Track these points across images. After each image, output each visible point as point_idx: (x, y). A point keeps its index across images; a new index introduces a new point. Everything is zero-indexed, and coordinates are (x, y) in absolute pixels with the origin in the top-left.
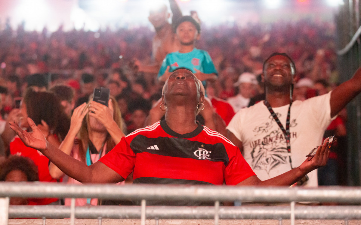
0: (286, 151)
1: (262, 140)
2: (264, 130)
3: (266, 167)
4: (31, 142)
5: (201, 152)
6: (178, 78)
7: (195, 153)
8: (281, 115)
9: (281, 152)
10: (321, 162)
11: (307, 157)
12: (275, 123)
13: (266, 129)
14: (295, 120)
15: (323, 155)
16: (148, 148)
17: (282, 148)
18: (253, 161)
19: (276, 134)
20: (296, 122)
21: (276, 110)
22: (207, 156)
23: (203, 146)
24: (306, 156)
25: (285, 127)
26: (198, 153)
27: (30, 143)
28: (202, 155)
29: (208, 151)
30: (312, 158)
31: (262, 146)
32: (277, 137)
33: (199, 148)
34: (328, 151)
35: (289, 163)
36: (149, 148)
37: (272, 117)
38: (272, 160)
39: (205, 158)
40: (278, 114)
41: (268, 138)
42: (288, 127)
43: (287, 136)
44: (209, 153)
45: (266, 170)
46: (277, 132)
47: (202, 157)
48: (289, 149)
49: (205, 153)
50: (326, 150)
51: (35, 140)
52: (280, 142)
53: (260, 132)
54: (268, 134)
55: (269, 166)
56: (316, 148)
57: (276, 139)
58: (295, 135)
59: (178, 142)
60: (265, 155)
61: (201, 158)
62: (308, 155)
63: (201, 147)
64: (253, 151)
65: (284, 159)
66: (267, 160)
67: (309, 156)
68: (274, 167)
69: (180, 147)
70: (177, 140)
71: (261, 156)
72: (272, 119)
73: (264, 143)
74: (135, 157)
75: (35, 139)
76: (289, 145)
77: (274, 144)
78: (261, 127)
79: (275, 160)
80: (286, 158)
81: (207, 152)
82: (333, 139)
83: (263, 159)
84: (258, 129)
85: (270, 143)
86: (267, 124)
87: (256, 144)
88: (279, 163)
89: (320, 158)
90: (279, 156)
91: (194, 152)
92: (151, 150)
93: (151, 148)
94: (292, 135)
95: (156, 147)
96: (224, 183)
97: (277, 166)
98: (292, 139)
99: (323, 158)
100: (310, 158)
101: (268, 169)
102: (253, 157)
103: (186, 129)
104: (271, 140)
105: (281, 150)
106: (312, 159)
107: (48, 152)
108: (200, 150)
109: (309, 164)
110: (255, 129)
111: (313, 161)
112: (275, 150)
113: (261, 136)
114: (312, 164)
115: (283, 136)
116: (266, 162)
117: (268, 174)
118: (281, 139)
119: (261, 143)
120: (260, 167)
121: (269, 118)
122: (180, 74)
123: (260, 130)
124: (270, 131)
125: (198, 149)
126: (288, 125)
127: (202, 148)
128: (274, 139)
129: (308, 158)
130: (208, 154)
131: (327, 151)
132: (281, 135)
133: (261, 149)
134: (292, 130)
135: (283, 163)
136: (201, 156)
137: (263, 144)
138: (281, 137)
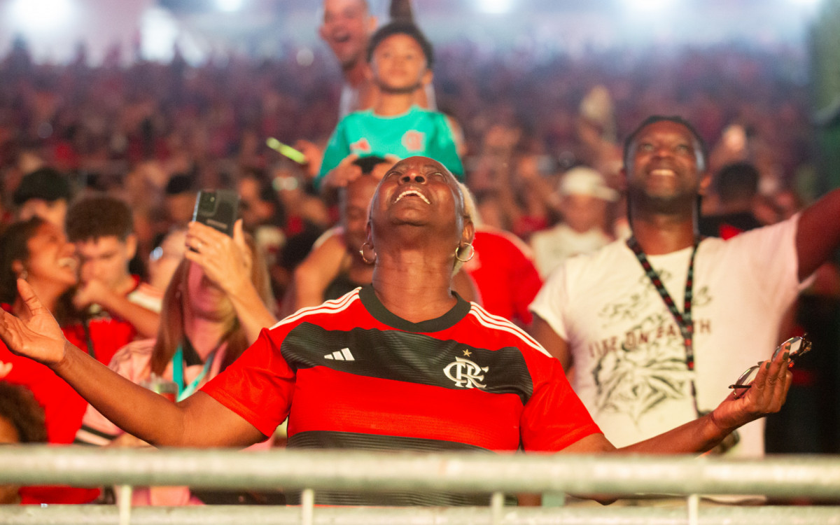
0: (683, 366)
1: (622, 338)
2: (627, 312)
3: (632, 407)
4: (24, 342)
5: (462, 367)
6: (407, 179)
7: (447, 371)
8: (669, 275)
9: (669, 369)
10: (769, 403)
11: (733, 390)
12: (654, 296)
13: (633, 311)
14: (705, 290)
15: (773, 385)
16: (326, 357)
17: (674, 360)
18: (600, 392)
19: (657, 323)
20: (710, 293)
21: (656, 261)
22: (477, 380)
23: (467, 353)
24: (730, 387)
25: (680, 305)
26: (453, 371)
27: (22, 345)
28: (464, 376)
29: (481, 366)
30: (746, 391)
31: (621, 353)
32: (660, 331)
33: (457, 358)
34: (788, 376)
35: (690, 399)
36: (329, 357)
37: (647, 280)
38: (648, 391)
39: (473, 385)
40: (662, 272)
41: (637, 333)
42: (688, 307)
43: (685, 330)
44: (482, 373)
45: (631, 415)
46: (660, 318)
47: (465, 382)
48: (690, 362)
49: (473, 371)
50: (781, 372)
51: (36, 337)
52: (669, 343)
53: (618, 317)
54: (637, 322)
55: (639, 405)
56: (756, 367)
57: (659, 336)
58: (706, 326)
59: (404, 341)
60: (629, 377)
61: (462, 384)
62: (734, 383)
63: (462, 356)
64: (599, 367)
65: (677, 386)
66: (634, 390)
67: (737, 386)
68: (652, 406)
69: (410, 356)
70: (400, 337)
71: (619, 381)
72: (648, 286)
73: (627, 346)
74: (293, 380)
75: (36, 335)
76: (690, 353)
77: (653, 349)
78: (620, 306)
79: (655, 391)
80: (681, 384)
81: (478, 370)
82: (802, 345)
83: (625, 388)
84: (611, 311)
85: (643, 346)
86: (636, 298)
87: (607, 348)
88: (664, 397)
89: (766, 394)
90: (664, 381)
91: (445, 367)
92: (334, 361)
93: (333, 356)
94: (697, 327)
95: (347, 355)
96: (520, 447)
97: (660, 406)
98: (698, 337)
99: (772, 392)
100: (740, 390)
101: (636, 412)
102: (597, 382)
103: (424, 309)
104: (644, 338)
105: (669, 364)
106: (746, 393)
107: (70, 368)
108: (460, 363)
109: (737, 406)
110: (605, 309)
111: (747, 400)
112: (656, 366)
113: (619, 329)
114: (746, 408)
115: (676, 328)
116: (631, 395)
117: (636, 423)
118: (671, 336)
119: (618, 345)
120: (616, 408)
121: (641, 281)
122: (412, 167)
123: (616, 312)
124: (642, 316)
125: (455, 361)
126: (688, 302)
127: (466, 357)
128: (652, 337)
129: (735, 391)
130: (480, 374)
131: (785, 376)
132: (671, 327)
133: (618, 361)
134: (697, 314)
135: (674, 398)
136: (463, 378)
137: (623, 348)
138: (671, 332)
